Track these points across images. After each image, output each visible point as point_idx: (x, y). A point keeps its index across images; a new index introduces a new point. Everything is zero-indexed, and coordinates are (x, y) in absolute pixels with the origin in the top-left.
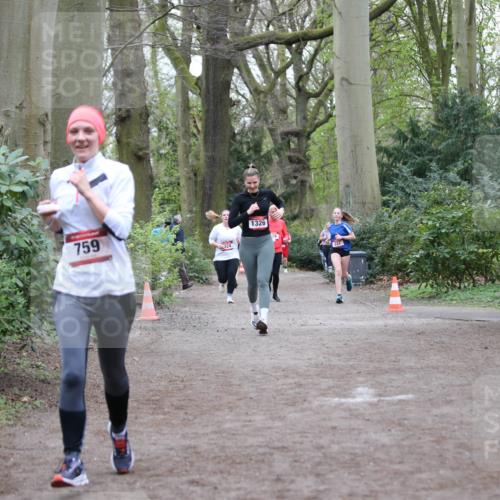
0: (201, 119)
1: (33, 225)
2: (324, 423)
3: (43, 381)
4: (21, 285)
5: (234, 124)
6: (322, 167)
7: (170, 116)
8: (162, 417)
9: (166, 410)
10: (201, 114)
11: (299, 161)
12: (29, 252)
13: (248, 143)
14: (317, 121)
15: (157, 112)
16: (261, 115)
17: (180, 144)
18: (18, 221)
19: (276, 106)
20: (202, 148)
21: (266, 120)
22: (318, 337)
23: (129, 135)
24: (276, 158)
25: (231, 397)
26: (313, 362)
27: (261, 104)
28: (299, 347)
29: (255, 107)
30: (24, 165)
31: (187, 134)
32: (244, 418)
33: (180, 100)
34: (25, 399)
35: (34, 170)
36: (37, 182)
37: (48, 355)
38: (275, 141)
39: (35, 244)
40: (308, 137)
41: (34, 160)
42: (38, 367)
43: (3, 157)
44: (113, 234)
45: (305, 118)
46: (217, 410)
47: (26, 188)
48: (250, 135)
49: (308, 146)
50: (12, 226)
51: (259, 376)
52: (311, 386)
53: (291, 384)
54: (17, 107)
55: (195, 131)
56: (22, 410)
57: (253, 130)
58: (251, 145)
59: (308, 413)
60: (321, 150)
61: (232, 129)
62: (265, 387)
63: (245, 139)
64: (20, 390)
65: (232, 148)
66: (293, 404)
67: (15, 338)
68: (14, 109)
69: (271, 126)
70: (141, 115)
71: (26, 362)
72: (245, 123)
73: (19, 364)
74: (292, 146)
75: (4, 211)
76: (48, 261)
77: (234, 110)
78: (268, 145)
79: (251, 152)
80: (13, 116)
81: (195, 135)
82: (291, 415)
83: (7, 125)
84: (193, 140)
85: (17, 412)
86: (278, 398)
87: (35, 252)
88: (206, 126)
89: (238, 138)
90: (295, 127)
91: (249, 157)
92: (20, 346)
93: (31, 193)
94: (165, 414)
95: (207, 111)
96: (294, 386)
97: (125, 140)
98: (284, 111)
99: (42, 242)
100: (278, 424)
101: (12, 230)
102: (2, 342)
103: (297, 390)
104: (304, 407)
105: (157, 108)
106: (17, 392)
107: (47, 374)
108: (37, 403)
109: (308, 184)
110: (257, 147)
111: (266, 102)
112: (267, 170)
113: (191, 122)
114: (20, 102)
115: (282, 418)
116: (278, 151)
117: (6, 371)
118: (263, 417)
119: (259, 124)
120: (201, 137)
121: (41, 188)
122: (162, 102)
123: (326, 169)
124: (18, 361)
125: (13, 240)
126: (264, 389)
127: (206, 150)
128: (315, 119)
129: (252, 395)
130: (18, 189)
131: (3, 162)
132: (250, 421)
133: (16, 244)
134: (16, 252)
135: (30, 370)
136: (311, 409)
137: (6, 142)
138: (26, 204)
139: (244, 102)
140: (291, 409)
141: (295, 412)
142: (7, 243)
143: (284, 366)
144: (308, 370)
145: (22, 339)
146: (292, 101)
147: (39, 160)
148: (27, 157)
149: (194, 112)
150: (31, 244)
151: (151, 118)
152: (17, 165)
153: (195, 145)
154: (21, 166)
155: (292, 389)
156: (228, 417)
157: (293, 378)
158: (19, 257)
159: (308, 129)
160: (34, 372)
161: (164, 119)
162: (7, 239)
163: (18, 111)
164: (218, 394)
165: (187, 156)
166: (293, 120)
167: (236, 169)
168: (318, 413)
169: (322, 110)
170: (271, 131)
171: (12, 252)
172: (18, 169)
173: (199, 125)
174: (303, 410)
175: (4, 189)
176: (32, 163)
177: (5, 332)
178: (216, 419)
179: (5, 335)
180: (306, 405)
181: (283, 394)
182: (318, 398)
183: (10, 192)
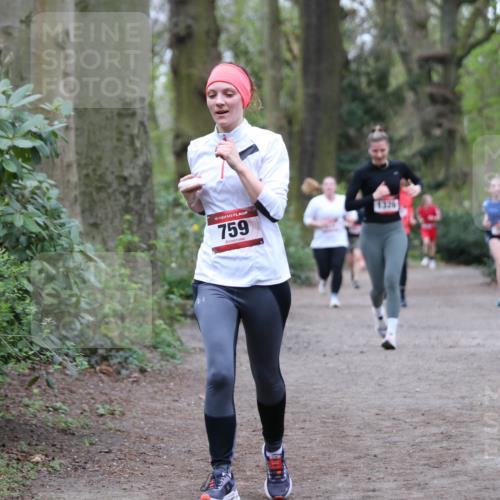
0: (297, 38)
1: (49, 199)
2: (485, 494)
3: (64, 431)
4: (30, 288)
5: (347, 45)
6: (480, 111)
7: (252, 35)
8: (242, 483)
9: (249, 473)
10: (298, 31)
11: (445, 101)
12: (44, 239)
13: (368, 74)
14: (472, 40)
15: (233, 29)
16: (387, 31)
17: (268, 76)
18: (27, 193)
19: (410, 17)
20: (299, 82)
21: (395, 39)
22: (475, 365)
23: (190, 63)
24: (410, 96)
25: (345, 454)
26: (467, 401)
27: (388, 16)
28: (446, 380)
29: (378, 20)
30: (35, 109)
31: (278, 61)
32: (363, 485)
33: (266, 9)
34: (37, 458)
35: (50, 116)
36: (54, 134)
37: (72, 392)
38: (409, 71)
39: (52, 228)
40: (459, 63)
41: (51, 102)
42: (56, 410)
43: (4, 97)
44: (266, 214)
45: (454, 35)
46: (325, 474)
47: (38, 143)
48: (371, 62)
49: (458, 78)
50: (18, 200)
51: (388, 423)
52: (466, 438)
53: (434, 435)
54: (22, 22)
55: (288, 56)
56: (32, 474)
57: (377, 54)
58: (373, 77)
59: (460, 478)
60: (479, 84)
61: (344, 54)
62: (396, 439)
63: (364, 69)
64: (29, 444)
65: (345, 82)
66: (439, 465)
67: (24, 367)
68: (17, 24)
69: (403, 48)
70: (208, 33)
71: (38, 404)
72: (363, 44)
73: (27, 406)
74: (435, 78)
75: (5, 178)
76: (72, 251)
77: (347, 25)
78: (398, 76)
79: (374, 88)
80: (16, 34)
81: (288, 63)
82: (436, 482)
83: (7, 49)
84: (286, 71)
85: (24, 477)
86: (417, 455)
87: (51, 238)
88: (305, 49)
89: (353, 66)
90: (439, 49)
91: (371, 96)
92: (29, 379)
93: (45, 150)
94: (246, 479)
95: (307, 27)
96: (440, 437)
97: (184, 71)
98: (421, 25)
99: (62, 225)
100: (416, 494)
101: (17, 206)
102: (2, 373)
103: (445, 444)
104: (454, 469)
105: (231, 21)
106: (25, 448)
107: (70, 420)
108: (56, 464)
109: (458, 136)
110: (382, 80)
111: (394, 13)
112: (396, 113)
113: (283, 43)
114: (27, 13)
115: (422, 486)
116: (413, 86)
117: (8, 416)
118: (393, 485)
119: (385, 45)
120: (298, 66)
121: (59, 144)
122: (239, 13)
123: (486, 112)
124: (26, 401)
125: (19, 221)
126: (395, 443)
127: (306, 85)
128: (469, 35)
129: (377, 451)
130: (26, 144)
131: (4, 104)
132: (374, 491)
133: (23, 226)
134: (23, 239)
135: (44, 415)
136: (466, 473)
137: (7, 75)
138: (38, 167)
139: (362, 12)
140: (436, 472)
141: (442, 476)
142: (10, 226)
143: (425, 408)
144: (461, 414)
145: (33, 369)
146: (434, 10)
147: (58, 102)
148: (38, 96)
149: (287, 28)
150: (46, 227)
151: (223, 37)
152: (23, 108)
153: (288, 77)
154: (30, 111)
155: (436, 442)
156: (340, 485)
157: (438, 426)
158: (28, 247)
159: (459, 53)
160: (49, 417)
161: (243, 39)
162: (9, 219)
163: (23, 27)
164: (326, 450)
165: (277, 95)
166: (436, 39)
167: (351, 113)
168: (477, 479)
169: (480, 23)
170: (405, 56)
171: (18, 240)
172: (26, 115)
173: (296, 48)
174: (453, 475)
175: (4, 144)
176: (47, 106)
177: (6, 359)
178: (323, 487)
179: (6, 363)
180: (458, 466)
181: (422, 450)
182: (476, 457)
183: (14, 148)
